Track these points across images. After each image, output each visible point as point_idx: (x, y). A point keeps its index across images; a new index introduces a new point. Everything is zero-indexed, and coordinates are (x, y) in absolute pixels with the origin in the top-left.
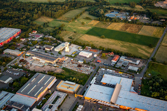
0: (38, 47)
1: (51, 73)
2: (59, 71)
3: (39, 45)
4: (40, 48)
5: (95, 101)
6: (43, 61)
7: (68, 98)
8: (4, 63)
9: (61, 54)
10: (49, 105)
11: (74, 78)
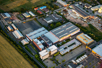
0: (80, 3)
1: (78, 25)
2: (85, 25)
3: (82, 2)
4: (81, 5)
5: (98, 56)
6: (78, 15)
7: (81, 47)
8: (53, 9)
9: (94, 13)
10: (65, 46)
11: (92, 34)
